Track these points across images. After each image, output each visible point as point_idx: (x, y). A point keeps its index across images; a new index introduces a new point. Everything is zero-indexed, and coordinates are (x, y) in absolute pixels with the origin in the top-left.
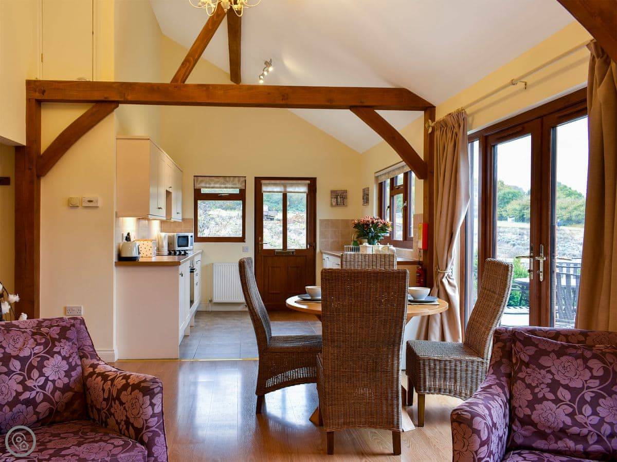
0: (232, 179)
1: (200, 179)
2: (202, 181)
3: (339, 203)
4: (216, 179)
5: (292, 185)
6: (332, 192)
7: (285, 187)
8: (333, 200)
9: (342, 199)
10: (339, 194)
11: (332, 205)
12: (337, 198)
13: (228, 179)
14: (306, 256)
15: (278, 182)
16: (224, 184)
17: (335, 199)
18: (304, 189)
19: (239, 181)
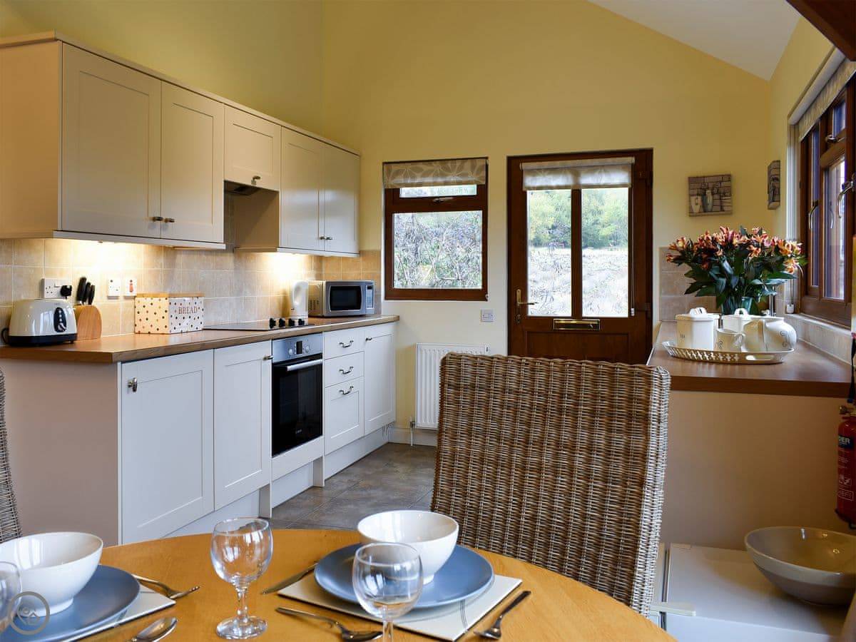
0: (458, 163)
1: (395, 168)
2: (398, 173)
3: (709, 207)
4: (425, 167)
5: (592, 169)
6: (692, 180)
7: (576, 173)
8: (693, 198)
9: (717, 197)
10: (710, 186)
11: (691, 214)
12: (704, 195)
13: (449, 164)
14: (627, 334)
15: (558, 164)
16: (443, 175)
17: (700, 198)
18: (622, 177)
19: (473, 167)
